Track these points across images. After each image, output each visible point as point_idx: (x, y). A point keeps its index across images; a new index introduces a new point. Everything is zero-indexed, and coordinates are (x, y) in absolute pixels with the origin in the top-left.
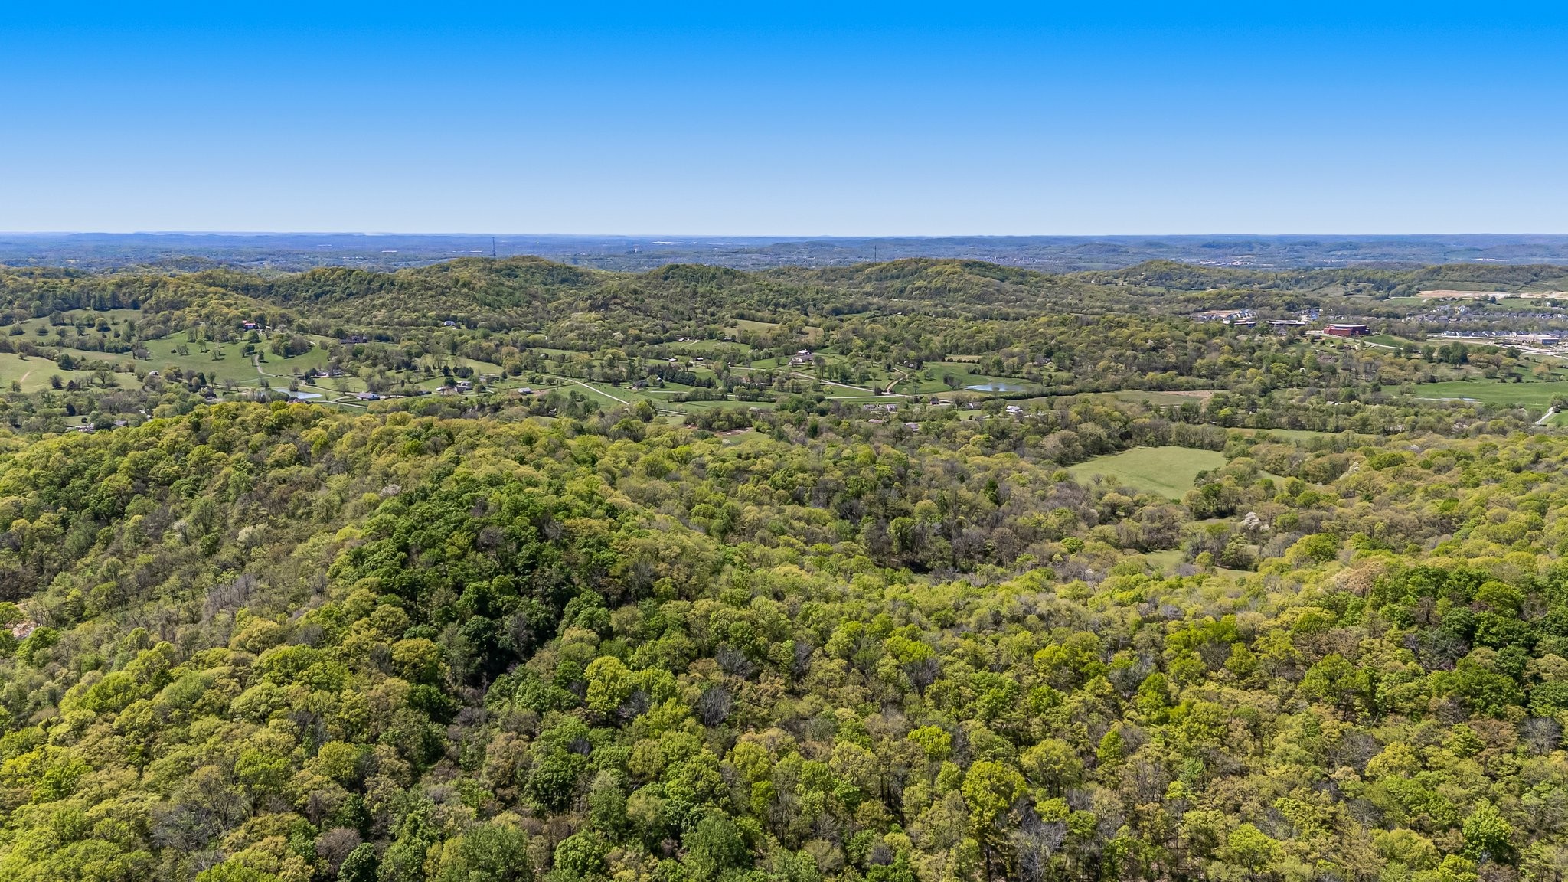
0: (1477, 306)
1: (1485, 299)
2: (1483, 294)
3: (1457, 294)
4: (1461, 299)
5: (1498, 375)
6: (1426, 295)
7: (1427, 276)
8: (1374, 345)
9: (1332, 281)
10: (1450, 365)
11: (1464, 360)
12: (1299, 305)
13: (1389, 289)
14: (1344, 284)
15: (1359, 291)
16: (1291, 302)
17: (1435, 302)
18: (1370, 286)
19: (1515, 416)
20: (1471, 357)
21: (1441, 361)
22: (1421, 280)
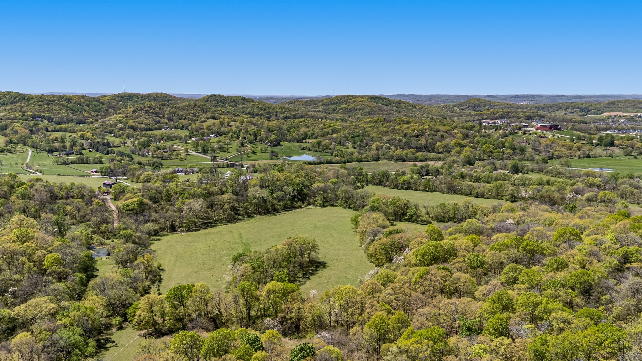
0: (631, 119)
1: (636, 116)
2: (635, 114)
3: (622, 114)
4: (624, 116)
5: (633, 153)
6: (606, 114)
7: (608, 106)
8: (561, 136)
9: (560, 108)
10: (603, 148)
11: (612, 144)
12: (533, 117)
13: (588, 112)
14: (566, 110)
15: (572, 113)
16: (529, 115)
17: (609, 117)
18: (578, 110)
19: (631, 185)
20: (616, 142)
21: (598, 145)
22: (605, 108)
